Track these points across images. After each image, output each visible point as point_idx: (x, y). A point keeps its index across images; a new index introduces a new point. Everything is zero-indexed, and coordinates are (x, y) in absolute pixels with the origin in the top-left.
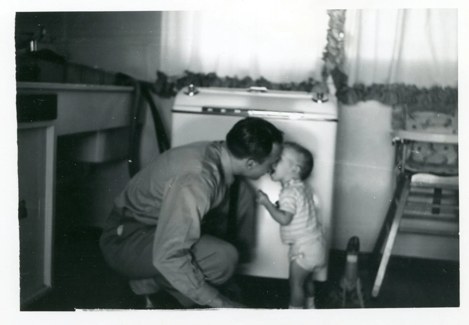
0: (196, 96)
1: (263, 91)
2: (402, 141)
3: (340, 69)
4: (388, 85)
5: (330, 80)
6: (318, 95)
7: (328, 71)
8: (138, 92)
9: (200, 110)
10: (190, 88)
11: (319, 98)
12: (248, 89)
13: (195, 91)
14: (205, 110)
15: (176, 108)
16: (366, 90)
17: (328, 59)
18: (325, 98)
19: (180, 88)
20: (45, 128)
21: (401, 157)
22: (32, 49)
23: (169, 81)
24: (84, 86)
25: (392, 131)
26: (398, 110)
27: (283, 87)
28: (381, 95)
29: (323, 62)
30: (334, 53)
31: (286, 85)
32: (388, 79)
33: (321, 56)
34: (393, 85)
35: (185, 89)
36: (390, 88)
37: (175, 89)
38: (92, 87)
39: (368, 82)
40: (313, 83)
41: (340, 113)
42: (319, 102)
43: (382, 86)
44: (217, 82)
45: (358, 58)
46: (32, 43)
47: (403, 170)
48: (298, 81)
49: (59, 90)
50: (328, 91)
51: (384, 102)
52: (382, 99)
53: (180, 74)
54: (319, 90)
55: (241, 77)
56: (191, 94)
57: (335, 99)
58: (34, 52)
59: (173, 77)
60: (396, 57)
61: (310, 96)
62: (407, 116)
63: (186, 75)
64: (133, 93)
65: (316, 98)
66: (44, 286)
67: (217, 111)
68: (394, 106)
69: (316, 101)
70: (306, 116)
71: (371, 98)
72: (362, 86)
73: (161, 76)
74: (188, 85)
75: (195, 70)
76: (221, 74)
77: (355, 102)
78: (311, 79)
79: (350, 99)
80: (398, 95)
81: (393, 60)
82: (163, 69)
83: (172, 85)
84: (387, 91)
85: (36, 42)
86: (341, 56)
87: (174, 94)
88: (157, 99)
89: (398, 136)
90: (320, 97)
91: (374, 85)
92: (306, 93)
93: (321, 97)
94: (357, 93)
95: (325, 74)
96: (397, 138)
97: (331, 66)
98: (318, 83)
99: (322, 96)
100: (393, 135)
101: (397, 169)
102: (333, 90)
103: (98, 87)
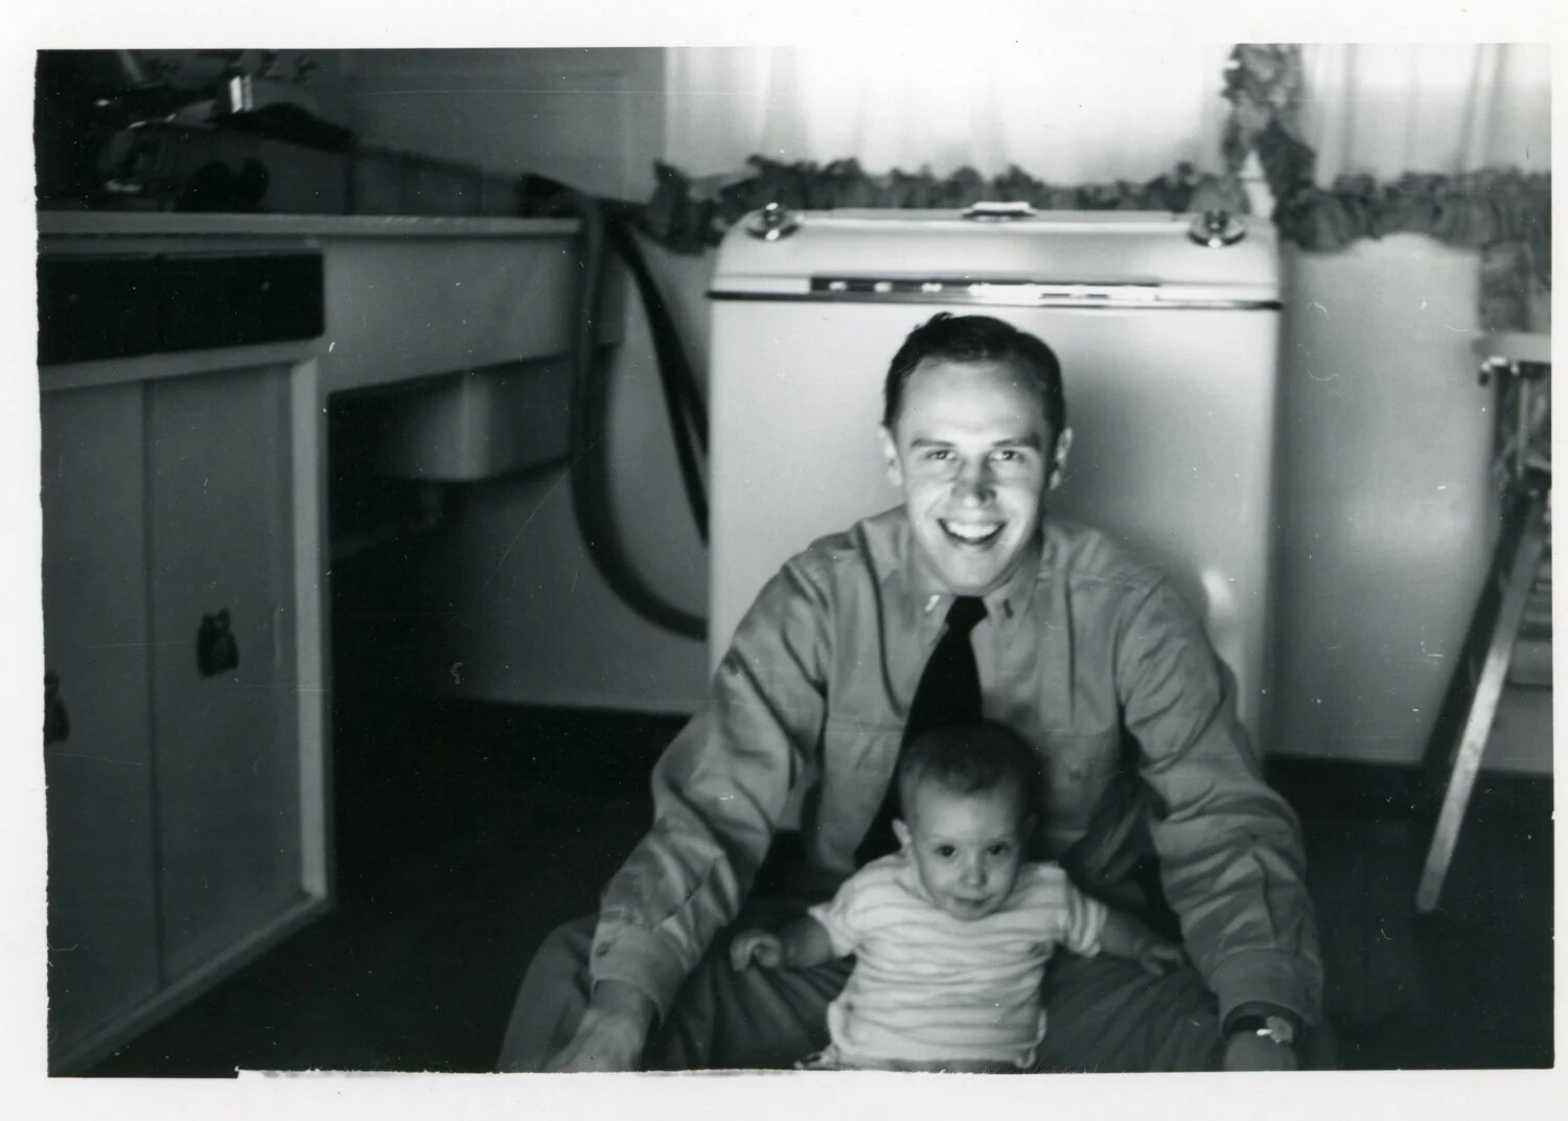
0: (790, 242)
1: (1017, 215)
2: (1515, 370)
3: (1288, 128)
4: (1461, 177)
5: (1252, 167)
6: (1209, 219)
7: (1244, 137)
8: (596, 235)
9: (803, 287)
10: (767, 214)
11: (1212, 231)
12: (967, 211)
13: (785, 224)
14: (821, 288)
15: (721, 285)
16: (1380, 195)
17: (1242, 93)
21: (1514, 428)
22: (237, 106)
23: (696, 194)
24: (411, 223)
25: (1477, 334)
26: (1501, 261)
27: (1086, 199)
28: (1437, 212)
29: (1226, 106)
30: (1265, 72)
31: (1098, 190)
33: (1221, 84)
34: (1477, 176)
35: (752, 220)
36: (1468, 185)
38: (438, 224)
39: (1388, 167)
40: (1192, 180)
41: (1289, 278)
42: (1215, 242)
43: (1437, 180)
44: (861, 192)
45: (1350, 89)
46: (236, 85)
47: (1520, 468)
48: (1142, 177)
49: (329, 238)
50: (1245, 207)
51: (1451, 236)
52: (1441, 226)
53: (732, 168)
54: (1211, 202)
55: (942, 172)
56: (773, 234)
57: (1270, 232)
59: (710, 181)
60: (1487, 77)
61: (1183, 225)
63: (753, 172)
64: (578, 243)
65: (1201, 232)
66: (302, 895)
67: (860, 289)
68: (1485, 249)
69: (1202, 242)
70: (1168, 294)
72: (1367, 182)
73: (669, 178)
74: (761, 205)
77: (1343, 242)
78: (1185, 169)
80: (1496, 211)
81: (1473, 88)
82: (673, 157)
83: (709, 210)
84: (1457, 197)
85: (248, 79)
86: (1289, 82)
87: (715, 239)
90: (1215, 226)
91: (1410, 179)
92: (1167, 214)
93: (1217, 228)
94: (1349, 210)
95: (1232, 147)
96: (1499, 361)
97: (1255, 120)
98: (1209, 180)
99: (1223, 222)
100: (1482, 349)
101: (1500, 466)
102: (1263, 201)
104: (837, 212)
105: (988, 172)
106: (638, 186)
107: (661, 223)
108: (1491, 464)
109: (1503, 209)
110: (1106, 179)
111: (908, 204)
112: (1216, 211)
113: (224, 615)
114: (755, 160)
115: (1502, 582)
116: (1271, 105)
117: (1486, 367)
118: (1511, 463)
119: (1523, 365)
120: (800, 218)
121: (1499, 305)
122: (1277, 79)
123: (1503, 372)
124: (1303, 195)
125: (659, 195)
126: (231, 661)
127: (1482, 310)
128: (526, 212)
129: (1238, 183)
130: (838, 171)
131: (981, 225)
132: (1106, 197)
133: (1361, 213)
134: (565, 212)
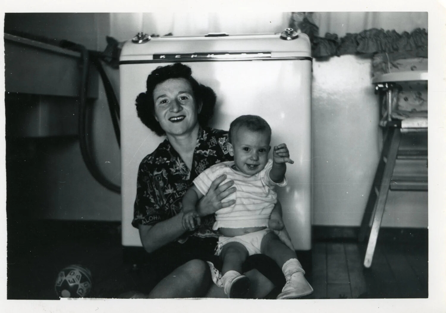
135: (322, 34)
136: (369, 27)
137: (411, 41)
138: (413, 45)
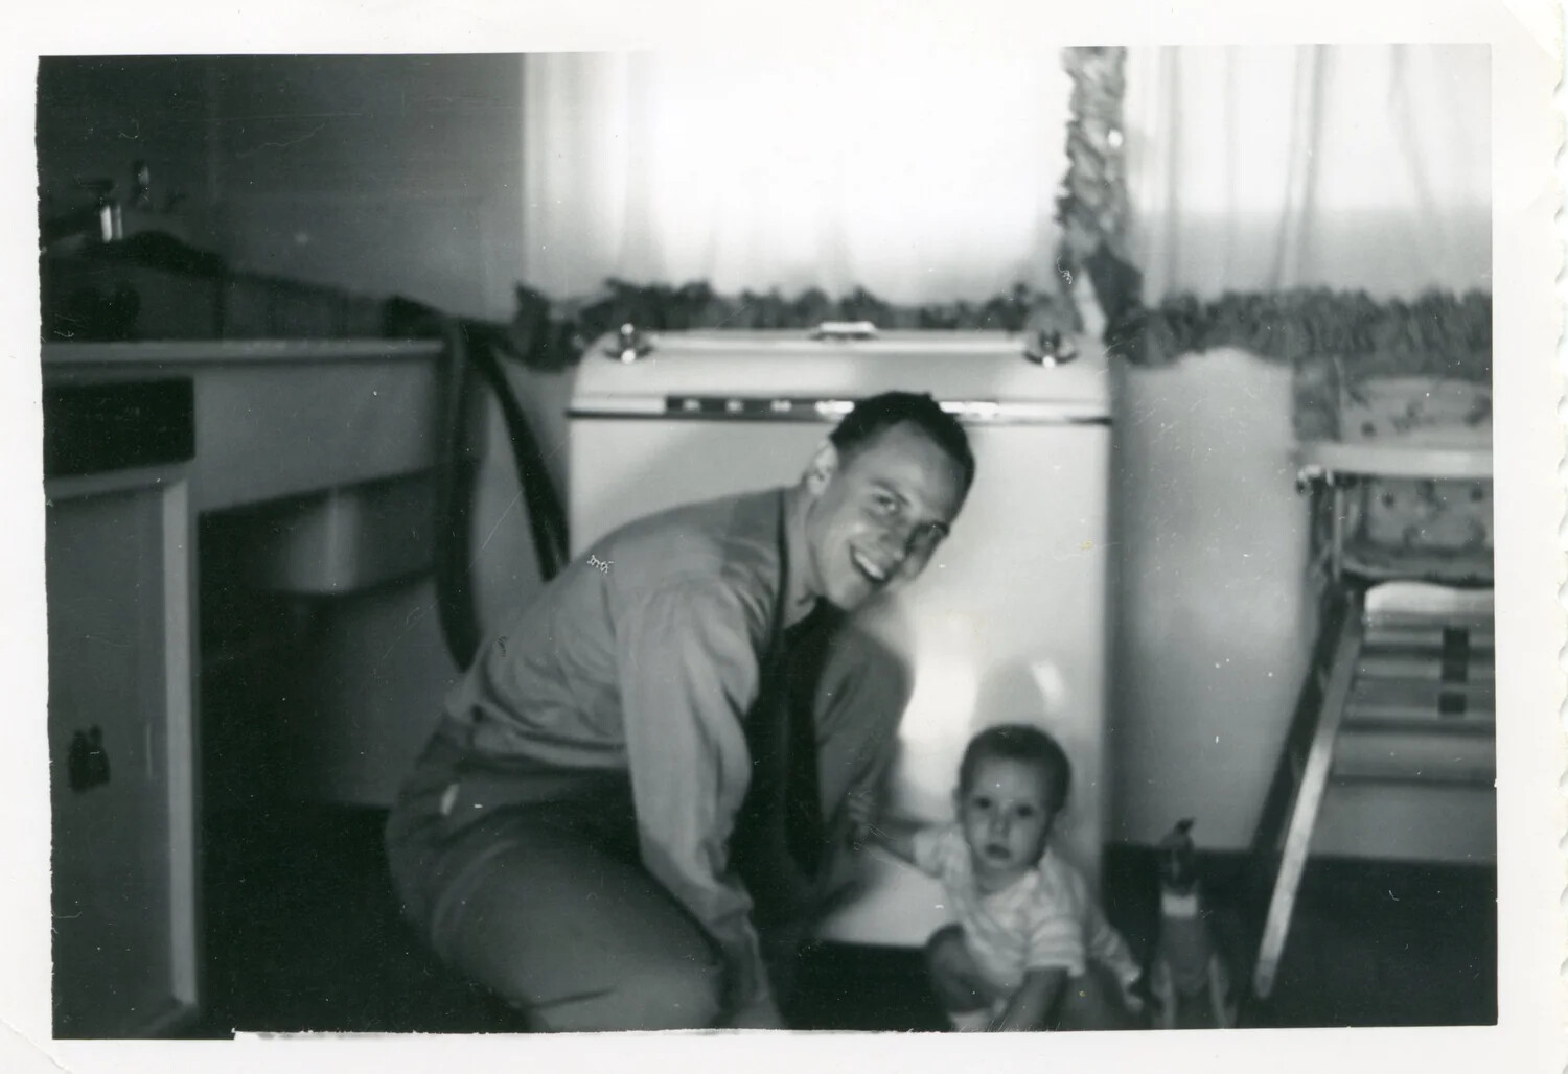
1: (861, 336)
2: (1330, 479)
5: (1084, 288)
6: (1043, 340)
7: (1076, 259)
8: (459, 354)
9: (658, 406)
10: (622, 337)
11: (1046, 351)
12: (814, 331)
16: (1203, 314)
18: (1066, 349)
19: (591, 339)
20: (158, 490)
22: (108, 233)
23: (556, 315)
24: (279, 347)
26: (1314, 375)
27: (929, 319)
28: (1255, 328)
29: (1057, 231)
30: (1092, 198)
31: (939, 310)
32: (1276, 275)
33: (1051, 209)
34: (1290, 296)
35: (609, 342)
36: (1282, 304)
37: (578, 341)
38: (303, 347)
40: (1028, 300)
42: (1049, 361)
43: (1254, 299)
45: (1173, 212)
46: (106, 216)
47: (1336, 571)
48: (979, 296)
50: (1078, 326)
51: (1268, 350)
54: (1046, 322)
55: (790, 292)
56: (629, 355)
58: (114, 243)
61: (1017, 344)
62: (1344, 396)
63: (609, 293)
64: (442, 362)
65: (1035, 351)
68: (1298, 364)
71: (1221, 341)
72: (1191, 301)
74: (617, 327)
75: (639, 275)
76: (727, 284)
77: (1170, 358)
78: (1021, 289)
79: (1153, 347)
80: (1309, 329)
82: (534, 280)
83: (568, 329)
84: (1272, 315)
85: (119, 211)
86: (1116, 208)
88: (519, 377)
89: (1314, 462)
90: (1048, 344)
96: (1314, 470)
97: (1085, 242)
98: (1044, 300)
99: (1056, 341)
100: (1298, 459)
101: (1317, 570)
102: (1094, 319)
103: (325, 347)
104: (692, 333)
105: (834, 291)
106: (500, 306)
107: (523, 343)
108: (1307, 570)
109: (1316, 324)
110: (946, 298)
111: (759, 324)
112: (1049, 332)
113: (96, 732)
114: (612, 283)
115: (1322, 677)
116: (1100, 231)
117: (1302, 475)
118: (1328, 567)
119: (1338, 477)
120: (655, 339)
121: (1312, 418)
122: (1105, 205)
123: (1318, 484)
124: (1132, 314)
125: (522, 315)
126: (102, 775)
127: (1296, 422)
128: (391, 332)
129: (1071, 304)
130: (692, 294)
131: (830, 346)
132: (946, 316)
133: (1185, 329)
134: (426, 334)
135: (1152, 294)
136: (1288, 282)
137: (1414, 328)
138: (1417, 338)
